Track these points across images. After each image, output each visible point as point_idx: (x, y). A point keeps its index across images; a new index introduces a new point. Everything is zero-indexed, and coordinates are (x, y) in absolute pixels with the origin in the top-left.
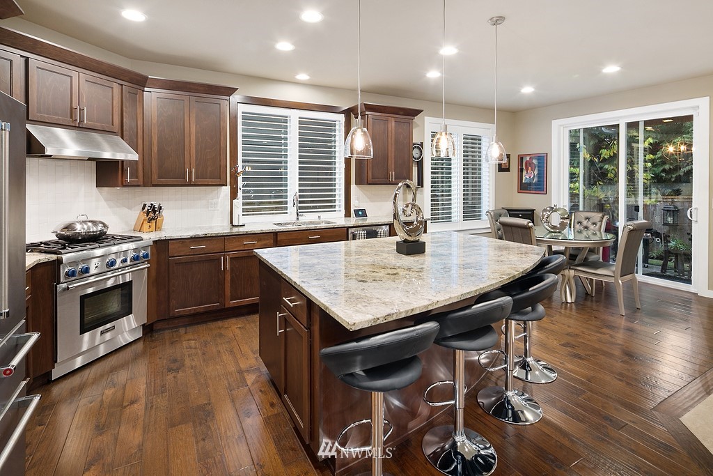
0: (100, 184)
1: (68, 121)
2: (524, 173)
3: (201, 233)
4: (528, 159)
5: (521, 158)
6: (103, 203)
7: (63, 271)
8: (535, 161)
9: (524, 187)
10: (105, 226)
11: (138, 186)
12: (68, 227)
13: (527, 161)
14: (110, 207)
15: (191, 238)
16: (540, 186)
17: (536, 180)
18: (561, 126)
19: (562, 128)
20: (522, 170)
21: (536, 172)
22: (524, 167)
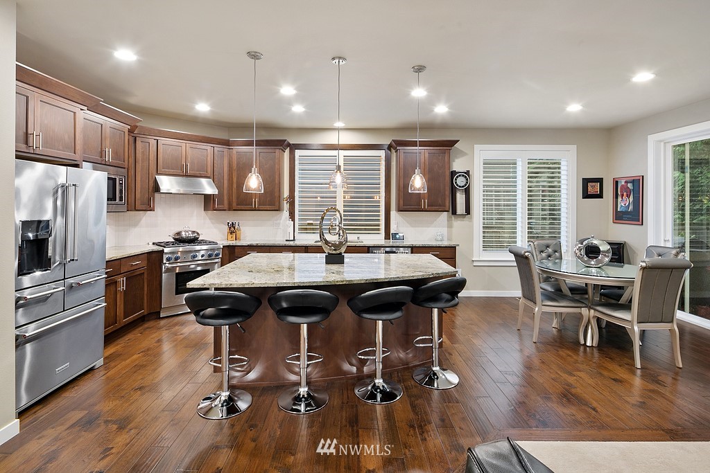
0: (206, 209)
1: (179, 172)
2: (620, 199)
3: (254, 243)
4: (623, 183)
5: (616, 183)
6: (208, 221)
7: (165, 257)
8: (630, 186)
9: (620, 217)
10: (198, 234)
11: (225, 210)
12: (179, 233)
13: (622, 186)
14: (213, 223)
15: (248, 246)
16: (634, 216)
17: (631, 208)
18: (661, 141)
19: (662, 144)
20: (617, 198)
21: (631, 199)
22: (619, 193)
